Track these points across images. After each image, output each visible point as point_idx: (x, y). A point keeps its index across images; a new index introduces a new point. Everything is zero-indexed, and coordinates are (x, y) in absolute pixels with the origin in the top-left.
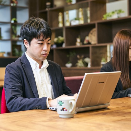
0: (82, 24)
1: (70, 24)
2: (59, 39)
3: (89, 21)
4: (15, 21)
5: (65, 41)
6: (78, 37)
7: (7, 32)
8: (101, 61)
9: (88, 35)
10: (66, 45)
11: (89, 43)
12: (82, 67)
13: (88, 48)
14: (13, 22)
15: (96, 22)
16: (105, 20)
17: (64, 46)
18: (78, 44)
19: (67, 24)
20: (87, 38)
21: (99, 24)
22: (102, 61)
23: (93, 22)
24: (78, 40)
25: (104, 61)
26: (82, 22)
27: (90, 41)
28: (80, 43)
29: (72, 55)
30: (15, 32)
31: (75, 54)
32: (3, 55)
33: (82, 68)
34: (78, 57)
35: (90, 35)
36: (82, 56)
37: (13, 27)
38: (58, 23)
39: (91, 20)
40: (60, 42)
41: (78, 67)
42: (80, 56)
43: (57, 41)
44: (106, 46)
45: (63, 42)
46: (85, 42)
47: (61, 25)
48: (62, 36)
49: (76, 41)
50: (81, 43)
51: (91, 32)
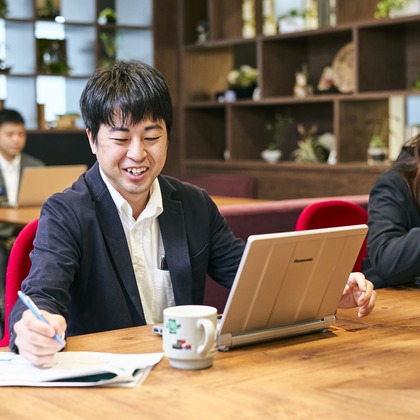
0: (312, 31)
1: (278, 29)
2: (242, 74)
3: (333, 21)
4: (111, 20)
5: (260, 82)
6: (300, 70)
7: (85, 51)
8: (367, 146)
9: (330, 64)
10: (264, 95)
11: (333, 90)
12: (311, 161)
13: (330, 104)
14: (103, 21)
15: (354, 26)
16: (382, 18)
17: (257, 96)
18: (301, 92)
19: (269, 30)
20: (329, 74)
21: (362, 30)
22: (373, 144)
23: (344, 26)
24: (301, 80)
25: (378, 147)
26: (312, 24)
27: (337, 82)
28: (305, 87)
29: (282, 123)
30: (110, 52)
31: (290, 121)
32: (73, 123)
33: (310, 165)
34: (301, 129)
35: (337, 63)
36: (314, 129)
37: (104, 37)
38: (241, 23)
39: (340, 20)
40: (246, 83)
41: (298, 163)
42: (307, 128)
43: (238, 79)
44: (386, 101)
45: (254, 85)
46: (322, 86)
47: (249, 32)
48: (254, 66)
49: (293, 82)
50: (310, 89)
51: (342, 53)
